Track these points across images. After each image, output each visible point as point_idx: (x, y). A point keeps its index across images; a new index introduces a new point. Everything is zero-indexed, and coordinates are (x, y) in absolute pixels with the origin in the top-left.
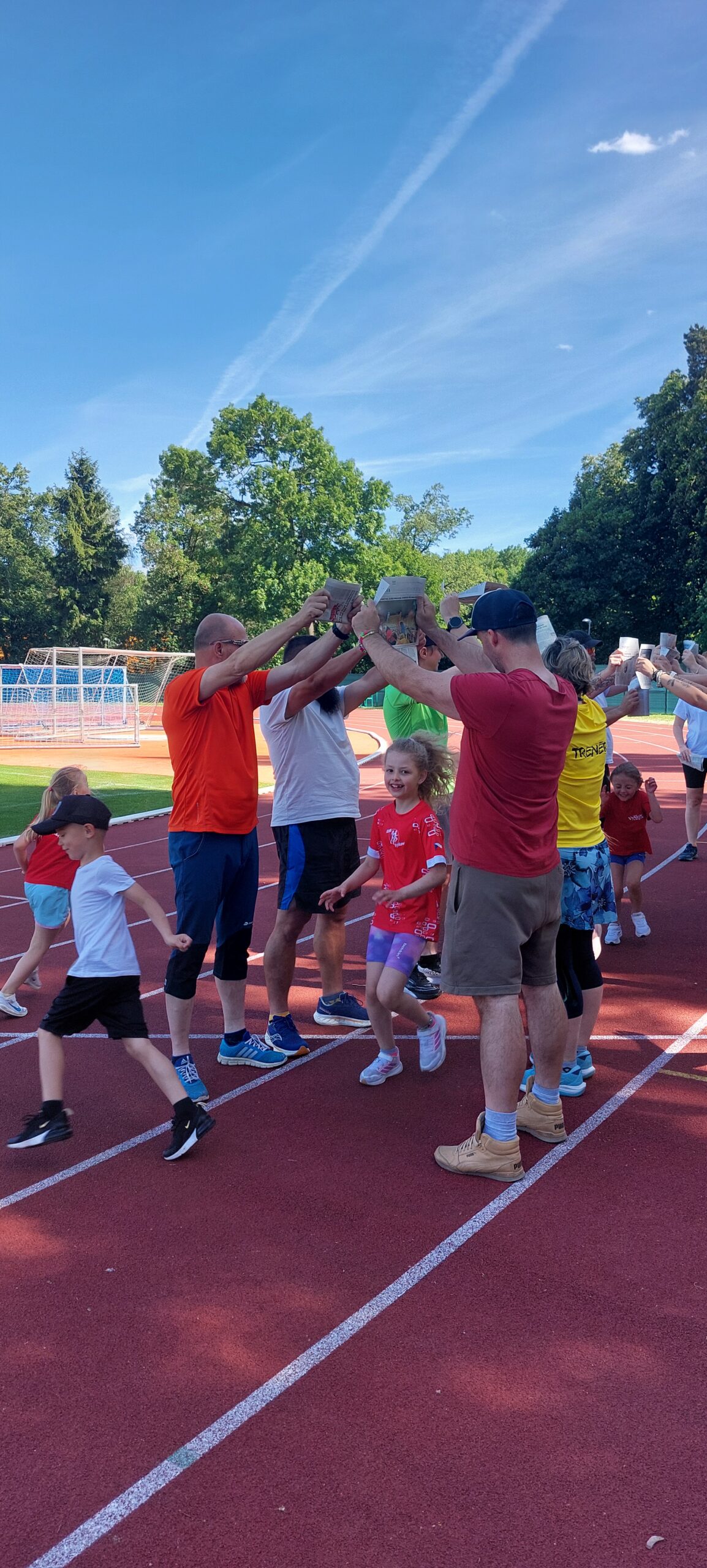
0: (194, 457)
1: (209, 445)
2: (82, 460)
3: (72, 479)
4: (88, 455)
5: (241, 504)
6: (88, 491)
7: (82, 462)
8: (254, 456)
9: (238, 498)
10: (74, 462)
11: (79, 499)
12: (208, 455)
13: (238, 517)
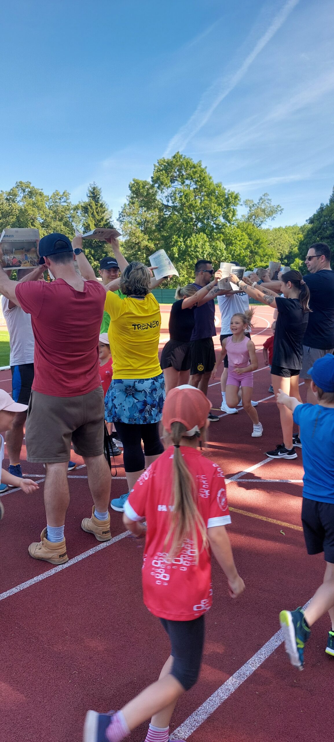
0: (145, 183)
1: (152, 178)
2: (94, 188)
3: (90, 197)
4: (97, 185)
5: (167, 207)
6: (97, 202)
7: (94, 189)
8: (174, 182)
9: (166, 203)
10: (90, 189)
11: (93, 206)
12: (151, 183)
13: (165, 213)
